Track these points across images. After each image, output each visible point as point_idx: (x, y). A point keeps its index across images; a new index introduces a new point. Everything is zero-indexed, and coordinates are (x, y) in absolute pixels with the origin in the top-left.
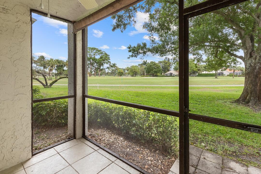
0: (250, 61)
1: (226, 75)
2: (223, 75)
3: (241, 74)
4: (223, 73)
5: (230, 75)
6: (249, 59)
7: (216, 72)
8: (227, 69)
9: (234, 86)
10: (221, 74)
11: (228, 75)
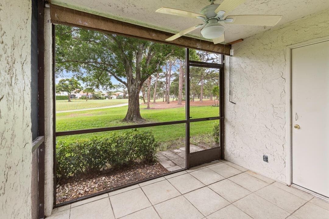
0: (132, 87)
1: (78, 98)
2: (75, 98)
3: (92, 97)
4: (75, 95)
5: (82, 98)
6: (131, 85)
7: (69, 95)
8: (81, 91)
9: (96, 108)
10: (74, 97)
11: (80, 98)
